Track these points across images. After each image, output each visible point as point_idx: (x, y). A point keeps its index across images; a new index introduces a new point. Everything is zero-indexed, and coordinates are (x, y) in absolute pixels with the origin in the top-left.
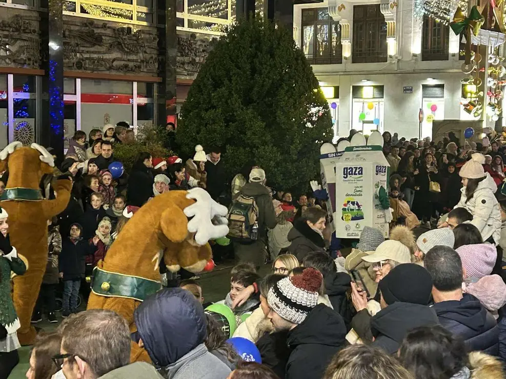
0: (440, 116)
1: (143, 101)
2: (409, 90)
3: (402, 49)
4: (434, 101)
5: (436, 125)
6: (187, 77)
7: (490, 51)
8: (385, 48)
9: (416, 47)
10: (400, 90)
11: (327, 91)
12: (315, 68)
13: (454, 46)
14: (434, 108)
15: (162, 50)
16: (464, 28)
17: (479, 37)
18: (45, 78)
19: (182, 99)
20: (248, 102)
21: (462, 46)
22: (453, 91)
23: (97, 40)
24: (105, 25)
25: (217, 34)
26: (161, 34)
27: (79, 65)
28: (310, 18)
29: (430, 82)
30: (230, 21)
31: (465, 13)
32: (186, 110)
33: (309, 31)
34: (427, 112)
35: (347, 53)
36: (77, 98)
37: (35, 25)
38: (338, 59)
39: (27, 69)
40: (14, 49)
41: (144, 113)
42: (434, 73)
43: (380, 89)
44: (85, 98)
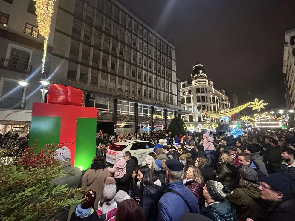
0: (201, 129)
1: (164, 127)
2: (197, 125)
3: (195, 120)
4: (200, 127)
5: (201, 130)
6: (168, 124)
7: (207, 120)
8: (193, 120)
9: (197, 120)
10: (196, 126)
11: (186, 126)
12: (185, 123)
13: (202, 120)
14: (200, 128)
15: (165, 121)
16: (204, 117)
17: (206, 118)
18: (152, 124)
19: (168, 127)
20: (176, 127)
21: (204, 120)
22: (203, 126)
23: (158, 120)
24: (159, 118)
25: (172, 119)
26: (165, 119)
27: (156, 123)
28: (183, 117)
29: (199, 124)
30: (174, 117)
31: (203, 116)
32: (168, 128)
33: (183, 118)
34: (199, 128)
35: (188, 121)
36: (156, 126)
37: (151, 118)
38: (187, 122)
39: (150, 123)
40: (149, 121)
41: (163, 128)
42: (200, 123)
43: (193, 125)
44: (157, 126)
